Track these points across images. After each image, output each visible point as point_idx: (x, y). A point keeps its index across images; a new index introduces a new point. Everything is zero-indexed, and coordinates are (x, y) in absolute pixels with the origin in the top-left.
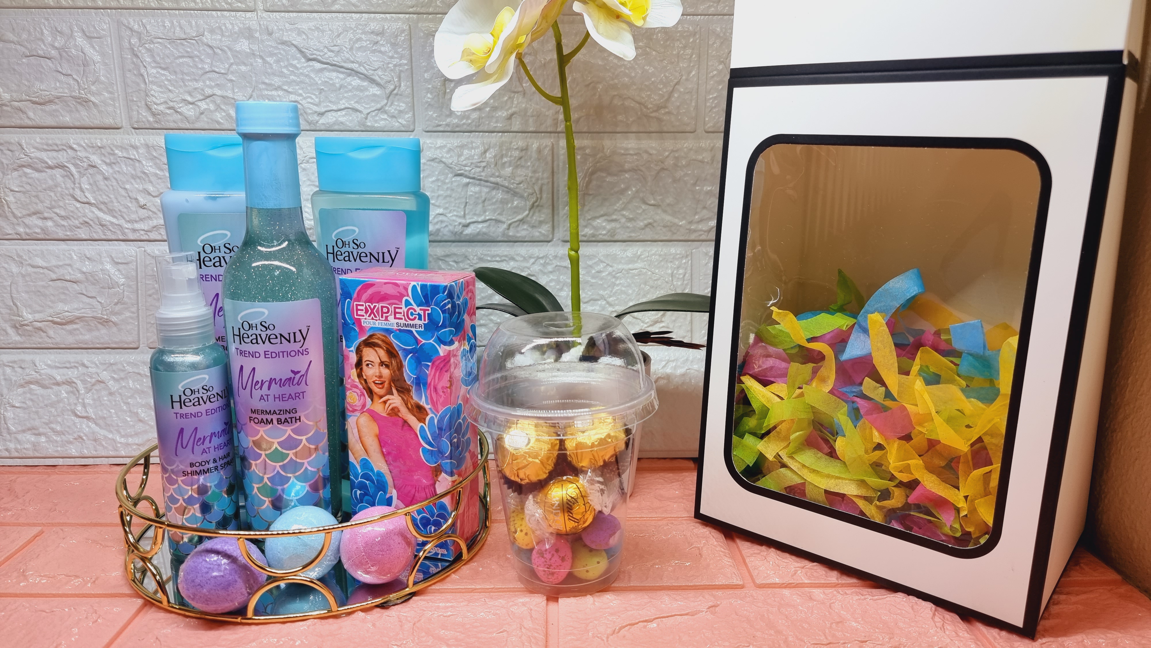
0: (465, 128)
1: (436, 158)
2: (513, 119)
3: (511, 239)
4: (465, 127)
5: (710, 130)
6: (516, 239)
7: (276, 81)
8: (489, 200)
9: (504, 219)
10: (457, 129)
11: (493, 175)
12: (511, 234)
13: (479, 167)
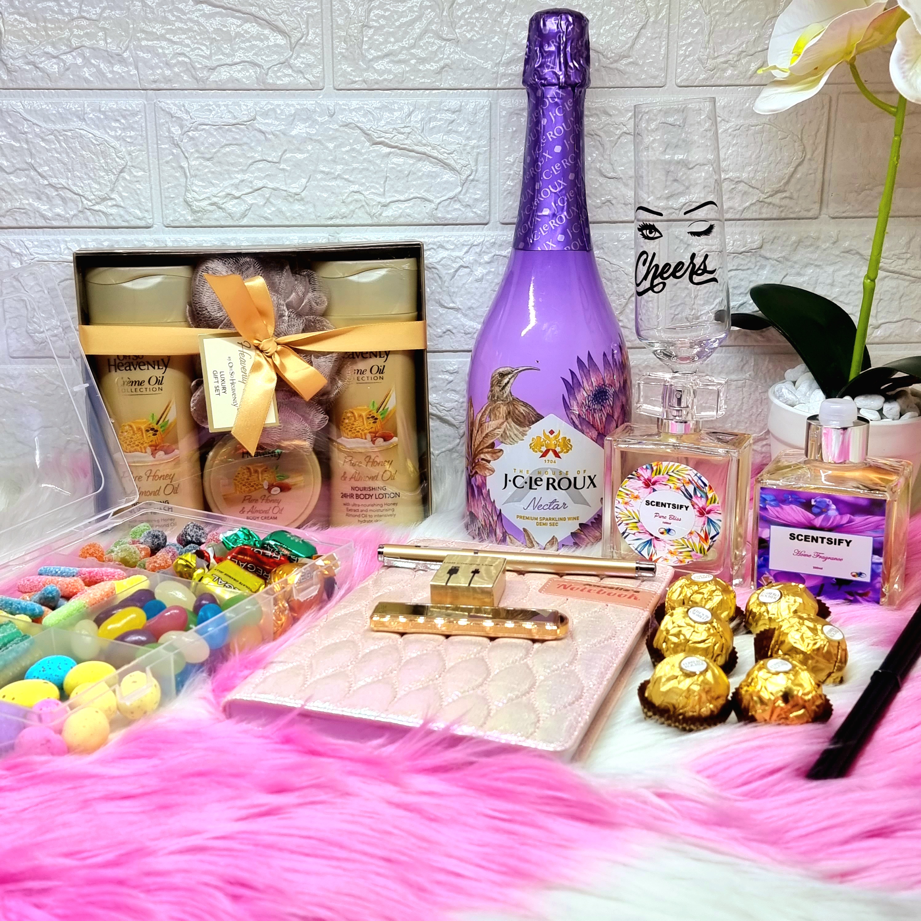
0: (386, 85)
1: (351, 123)
2: (444, 74)
3: (439, 222)
4: (386, 83)
5: (682, 84)
6: (446, 222)
7: (158, 29)
8: (414, 173)
9: (431, 198)
10: (376, 86)
11: (419, 143)
12: (440, 215)
13: (403, 133)
